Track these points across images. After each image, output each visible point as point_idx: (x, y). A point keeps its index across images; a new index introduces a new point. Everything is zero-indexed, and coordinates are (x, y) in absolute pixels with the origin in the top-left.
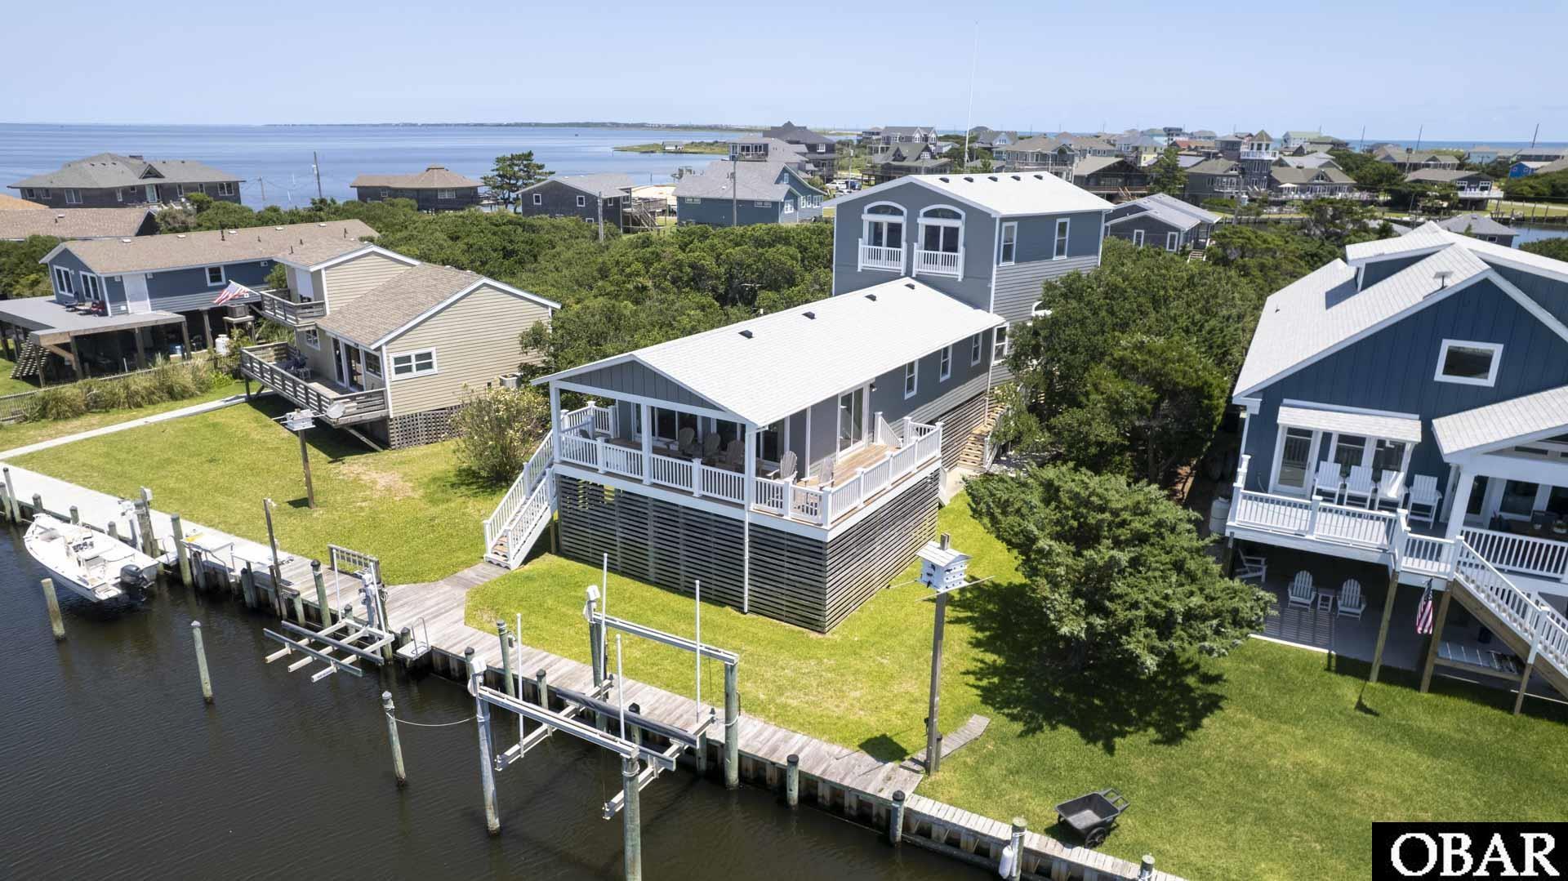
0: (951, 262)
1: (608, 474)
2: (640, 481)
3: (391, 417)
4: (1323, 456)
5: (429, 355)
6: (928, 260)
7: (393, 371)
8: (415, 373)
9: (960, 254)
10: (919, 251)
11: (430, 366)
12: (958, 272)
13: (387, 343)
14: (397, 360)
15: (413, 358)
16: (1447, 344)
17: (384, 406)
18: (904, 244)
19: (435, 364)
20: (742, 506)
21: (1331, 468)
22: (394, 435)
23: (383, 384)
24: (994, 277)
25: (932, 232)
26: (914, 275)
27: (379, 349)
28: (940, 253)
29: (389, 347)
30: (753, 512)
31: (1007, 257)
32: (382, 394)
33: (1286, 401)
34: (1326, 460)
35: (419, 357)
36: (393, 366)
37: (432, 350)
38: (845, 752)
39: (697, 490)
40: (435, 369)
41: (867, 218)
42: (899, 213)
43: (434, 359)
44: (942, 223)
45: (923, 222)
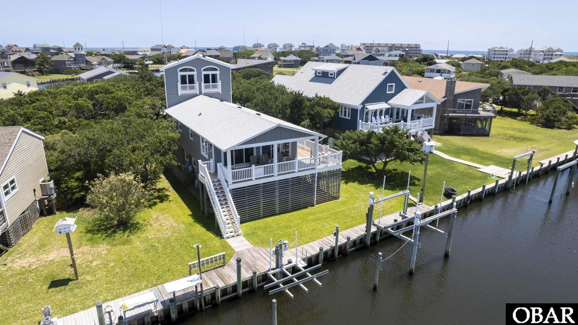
0: (216, 87)
2: (272, 176)
3: (9, 225)
5: (13, 181)
7: (4, 196)
8: (11, 193)
9: (219, 84)
11: (15, 187)
12: (219, 90)
14: (4, 188)
15: (9, 184)
16: (388, 84)
17: (5, 219)
18: (197, 82)
19: (17, 186)
20: (315, 168)
22: (12, 238)
25: (207, 78)
26: (203, 94)
28: (211, 84)
30: (319, 169)
32: (3, 212)
34: (372, 117)
35: (11, 183)
36: (3, 192)
37: (14, 177)
40: (18, 188)
41: (179, 73)
43: (16, 182)
44: (210, 73)
45: (204, 73)
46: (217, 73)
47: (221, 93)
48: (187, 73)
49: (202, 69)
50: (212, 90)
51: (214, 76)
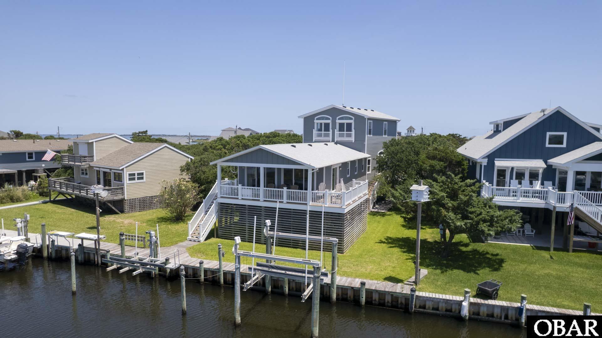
0: (350, 136)
1: (243, 199)
2: (259, 200)
3: (126, 199)
4: (511, 178)
5: (142, 174)
6: (341, 136)
7: (128, 179)
8: (136, 181)
9: (353, 133)
10: (337, 132)
11: (142, 178)
12: (353, 139)
13: (126, 167)
14: (130, 175)
15: (136, 175)
16: (548, 134)
17: (123, 194)
18: (331, 130)
19: (145, 178)
20: (306, 204)
21: (515, 182)
22: (126, 207)
23: (123, 185)
24: (366, 140)
25: (341, 125)
26: (335, 141)
27: (123, 170)
28: (345, 132)
29: (127, 169)
30: (311, 206)
31: (370, 134)
32: (122, 189)
33: (496, 159)
34: (512, 179)
35: (138, 174)
36: (128, 177)
37: (144, 172)
38: (379, 282)
39: (285, 200)
40: (145, 180)
41: (316, 121)
42: (329, 119)
43: (144, 176)
44: (345, 121)
45: (338, 121)
46: (352, 121)
47: (353, 142)
48: (323, 121)
49: (337, 118)
50: (345, 139)
51: (349, 125)
